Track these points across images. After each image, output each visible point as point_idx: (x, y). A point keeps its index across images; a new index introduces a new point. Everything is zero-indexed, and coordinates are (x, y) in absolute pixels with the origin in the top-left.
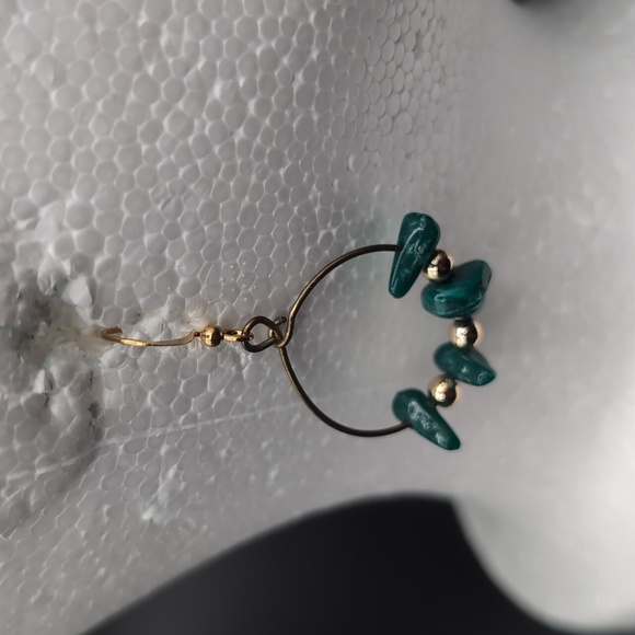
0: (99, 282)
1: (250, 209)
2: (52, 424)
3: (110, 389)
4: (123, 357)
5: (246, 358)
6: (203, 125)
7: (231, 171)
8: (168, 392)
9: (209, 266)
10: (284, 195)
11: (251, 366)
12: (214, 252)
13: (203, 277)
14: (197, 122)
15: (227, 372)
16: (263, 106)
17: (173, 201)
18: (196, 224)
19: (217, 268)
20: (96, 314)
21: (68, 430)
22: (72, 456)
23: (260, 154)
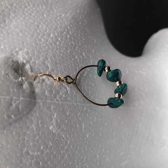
0: (32, 65)
1: (62, 57)
2: (23, 89)
3: (37, 88)
4: (39, 82)
5: (68, 88)
6: (50, 40)
7: (57, 49)
8: (51, 92)
9: (55, 66)
10: (70, 55)
11: (70, 90)
12: (56, 64)
13: (55, 68)
14: (48, 40)
15: (64, 91)
16: (62, 39)
17: (45, 53)
18: (51, 57)
19: (57, 67)
20: (32, 71)
21: (27, 91)
22: (29, 98)
23: (63, 47)
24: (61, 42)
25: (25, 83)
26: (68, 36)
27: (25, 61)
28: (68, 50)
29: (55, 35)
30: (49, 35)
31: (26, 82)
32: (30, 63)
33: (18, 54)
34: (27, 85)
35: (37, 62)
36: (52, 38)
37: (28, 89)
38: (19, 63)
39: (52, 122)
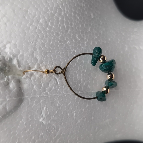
1: (52, 44)
2: (10, 89)
3: (25, 84)
4: (27, 77)
5: (58, 79)
6: (39, 27)
7: (46, 36)
8: (39, 86)
9: (44, 57)
10: (60, 42)
11: (60, 81)
12: (45, 54)
13: (43, 59)
14: (37, 27)
15: (53, 82)
16: (52, 24)
17: (34, 43)
18: (40, 47)
19: (47, 57)
20: (19, 66)
21: (14, 91)
23: (53, 33)
24: (51, 28)
25: (11, 82)
26: (60, 18)
27: (12, 56)
28: (59, 35)
29: (45, 19)
30: (38, 21)
31: (13, 81)
32: (17, 58)
33: (5, 48)
34: (14, 84)
35: (25, 55)
36: (41, 24)
37: (14, 88)
38: (6, 59)
39: (41, 115)
